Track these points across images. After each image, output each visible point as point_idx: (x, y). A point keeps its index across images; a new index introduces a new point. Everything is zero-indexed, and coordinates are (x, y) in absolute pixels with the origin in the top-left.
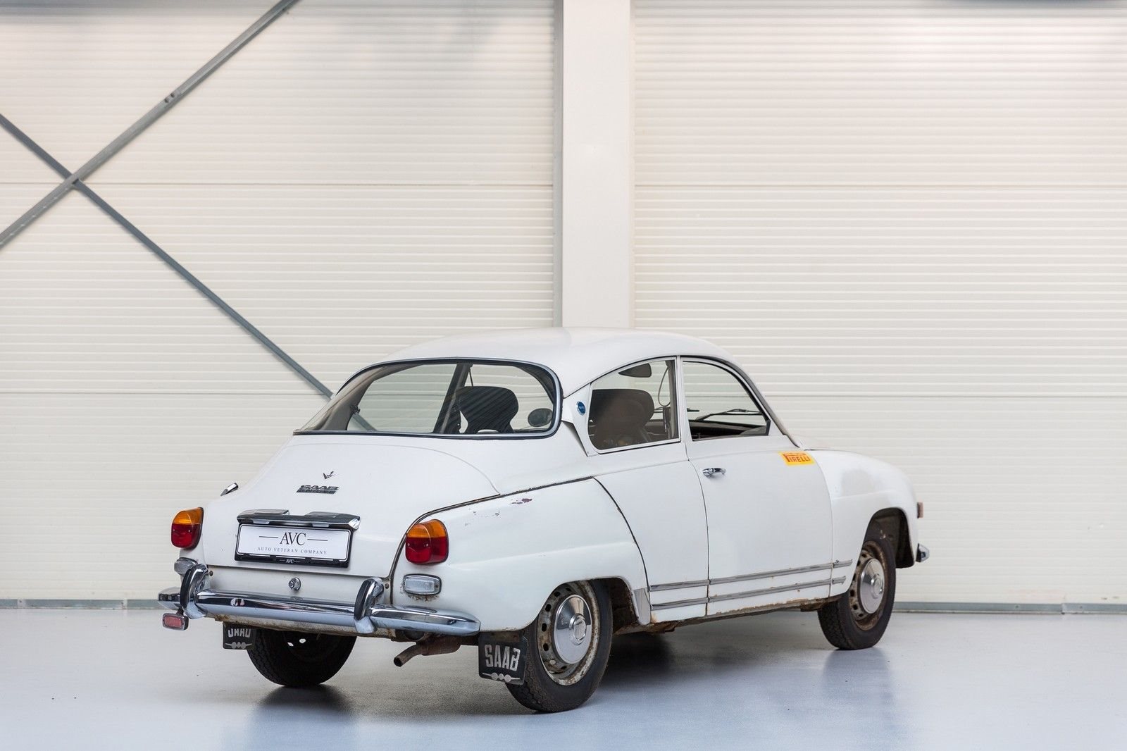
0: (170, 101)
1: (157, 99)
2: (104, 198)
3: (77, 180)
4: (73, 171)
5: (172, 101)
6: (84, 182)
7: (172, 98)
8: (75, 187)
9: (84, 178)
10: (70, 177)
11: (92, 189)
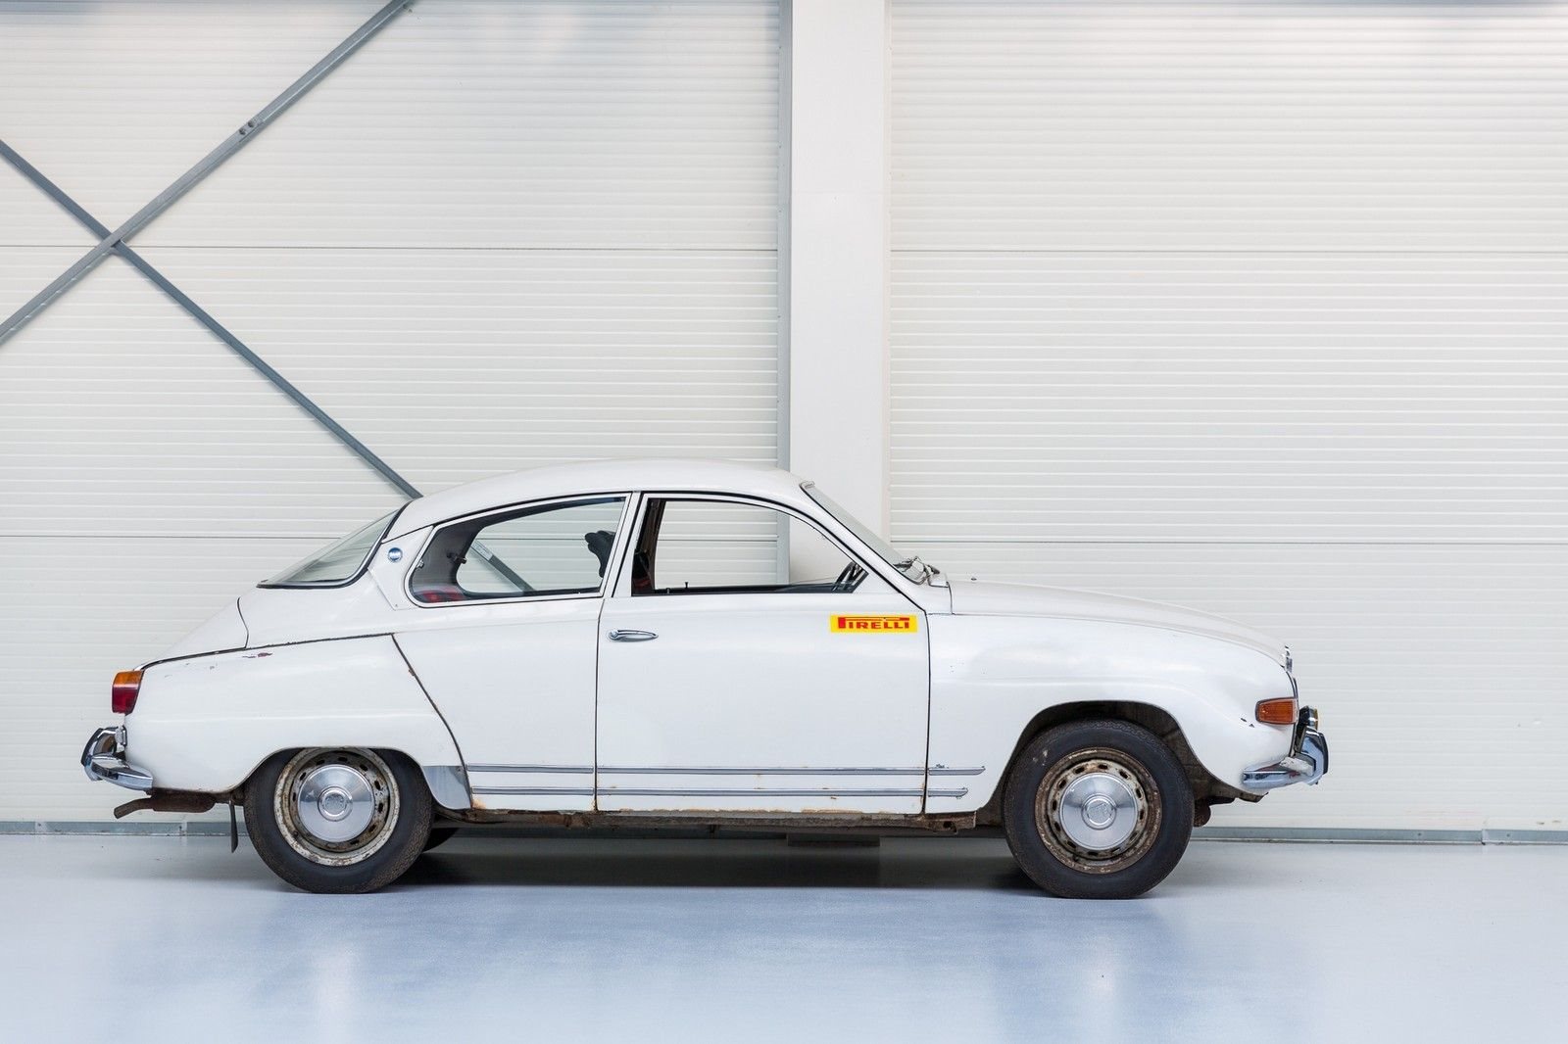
0: (247, 133)
1: (229, 130)
2: (156, 268)
3: (119, 241)
4: (112, 229)
5: (249, 132)
6: (128, 245)
7: (250, 129)
8: (117, 252)
9: (128, 239)
10: (109, 238)
11: (140, 255)
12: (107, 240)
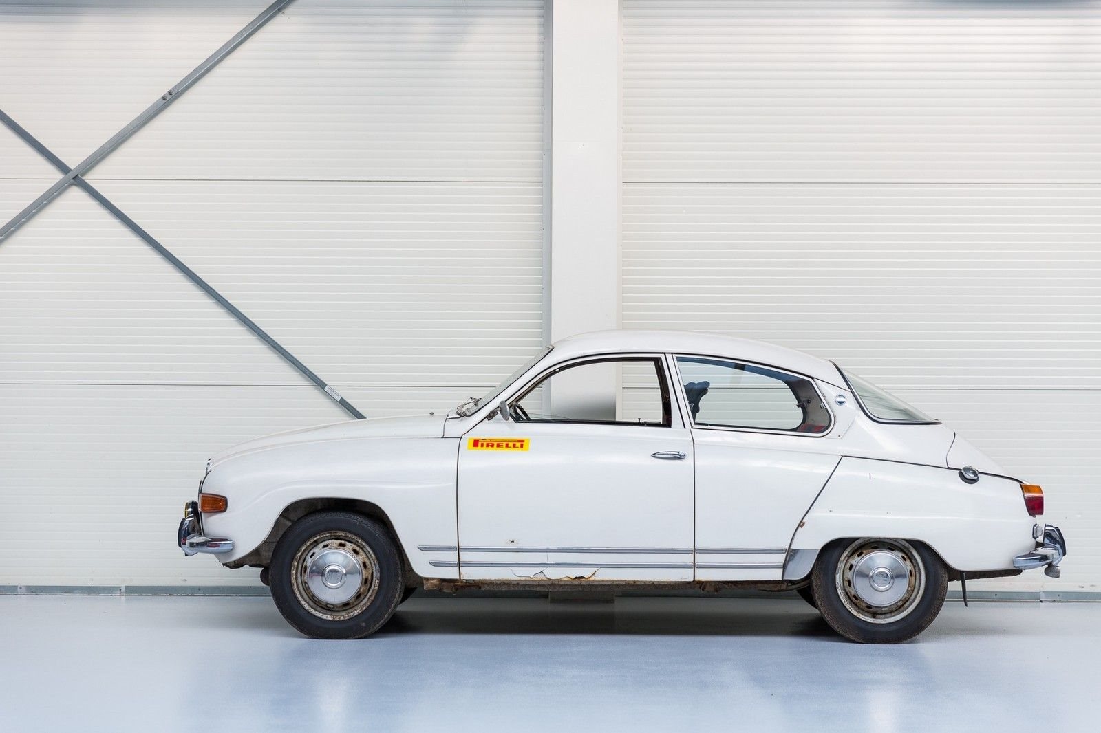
0: (167, 99)
1: (155, 97)
2: (101, 192)
3: (77, 176)
4: (72, 167)
5: (169, 99)
6: (83, 178)
7: (170, 96)
8: (75, 183)
9: (83, 174)
10: (70, 173)
11: (92, 185)
12: (69, 174)
